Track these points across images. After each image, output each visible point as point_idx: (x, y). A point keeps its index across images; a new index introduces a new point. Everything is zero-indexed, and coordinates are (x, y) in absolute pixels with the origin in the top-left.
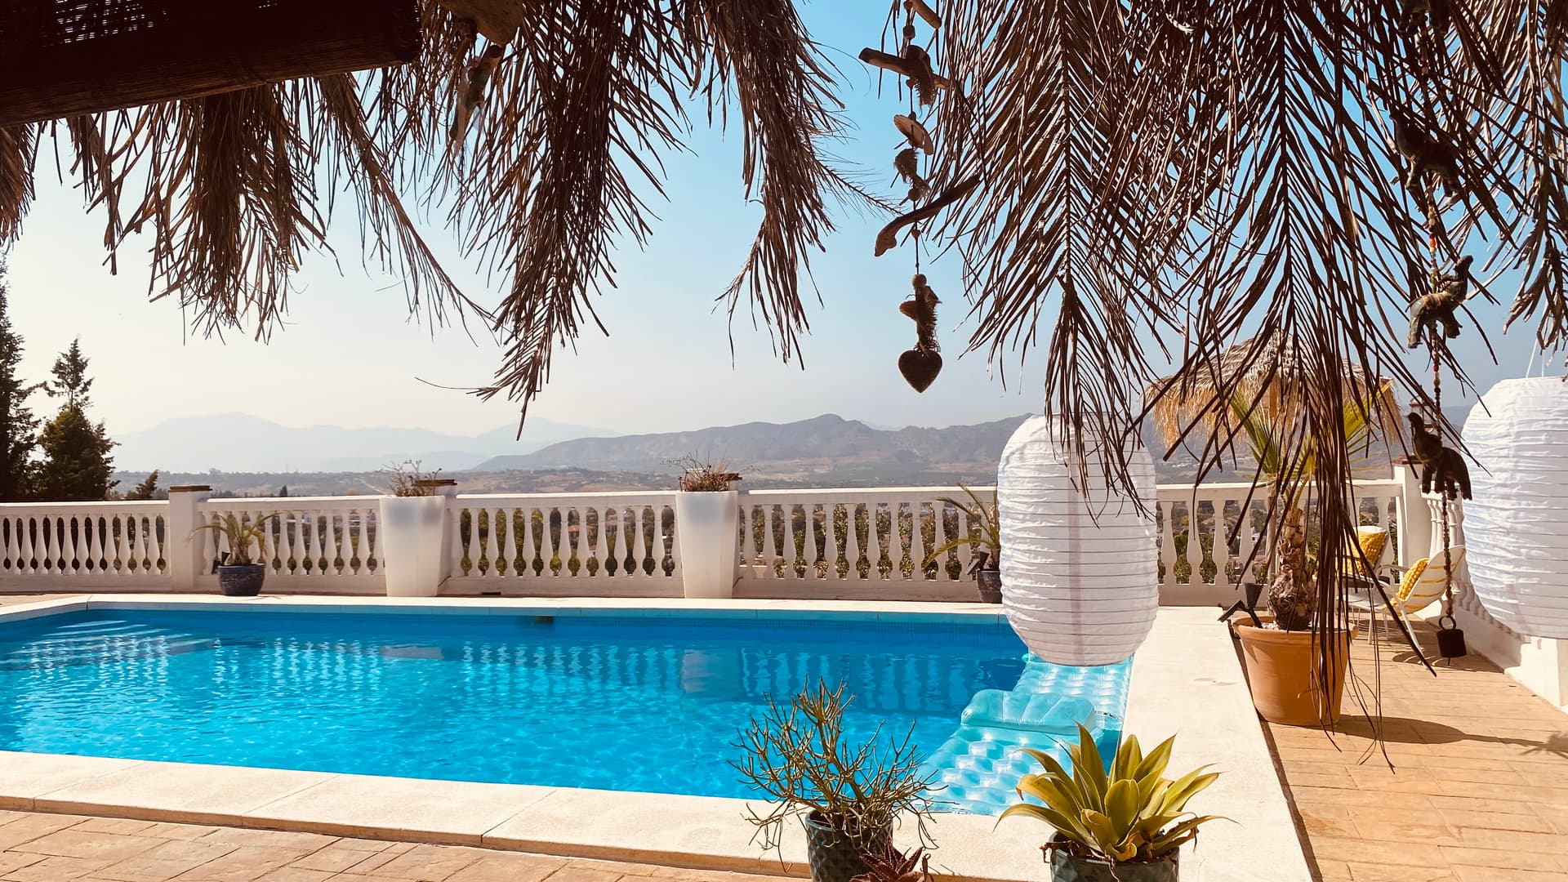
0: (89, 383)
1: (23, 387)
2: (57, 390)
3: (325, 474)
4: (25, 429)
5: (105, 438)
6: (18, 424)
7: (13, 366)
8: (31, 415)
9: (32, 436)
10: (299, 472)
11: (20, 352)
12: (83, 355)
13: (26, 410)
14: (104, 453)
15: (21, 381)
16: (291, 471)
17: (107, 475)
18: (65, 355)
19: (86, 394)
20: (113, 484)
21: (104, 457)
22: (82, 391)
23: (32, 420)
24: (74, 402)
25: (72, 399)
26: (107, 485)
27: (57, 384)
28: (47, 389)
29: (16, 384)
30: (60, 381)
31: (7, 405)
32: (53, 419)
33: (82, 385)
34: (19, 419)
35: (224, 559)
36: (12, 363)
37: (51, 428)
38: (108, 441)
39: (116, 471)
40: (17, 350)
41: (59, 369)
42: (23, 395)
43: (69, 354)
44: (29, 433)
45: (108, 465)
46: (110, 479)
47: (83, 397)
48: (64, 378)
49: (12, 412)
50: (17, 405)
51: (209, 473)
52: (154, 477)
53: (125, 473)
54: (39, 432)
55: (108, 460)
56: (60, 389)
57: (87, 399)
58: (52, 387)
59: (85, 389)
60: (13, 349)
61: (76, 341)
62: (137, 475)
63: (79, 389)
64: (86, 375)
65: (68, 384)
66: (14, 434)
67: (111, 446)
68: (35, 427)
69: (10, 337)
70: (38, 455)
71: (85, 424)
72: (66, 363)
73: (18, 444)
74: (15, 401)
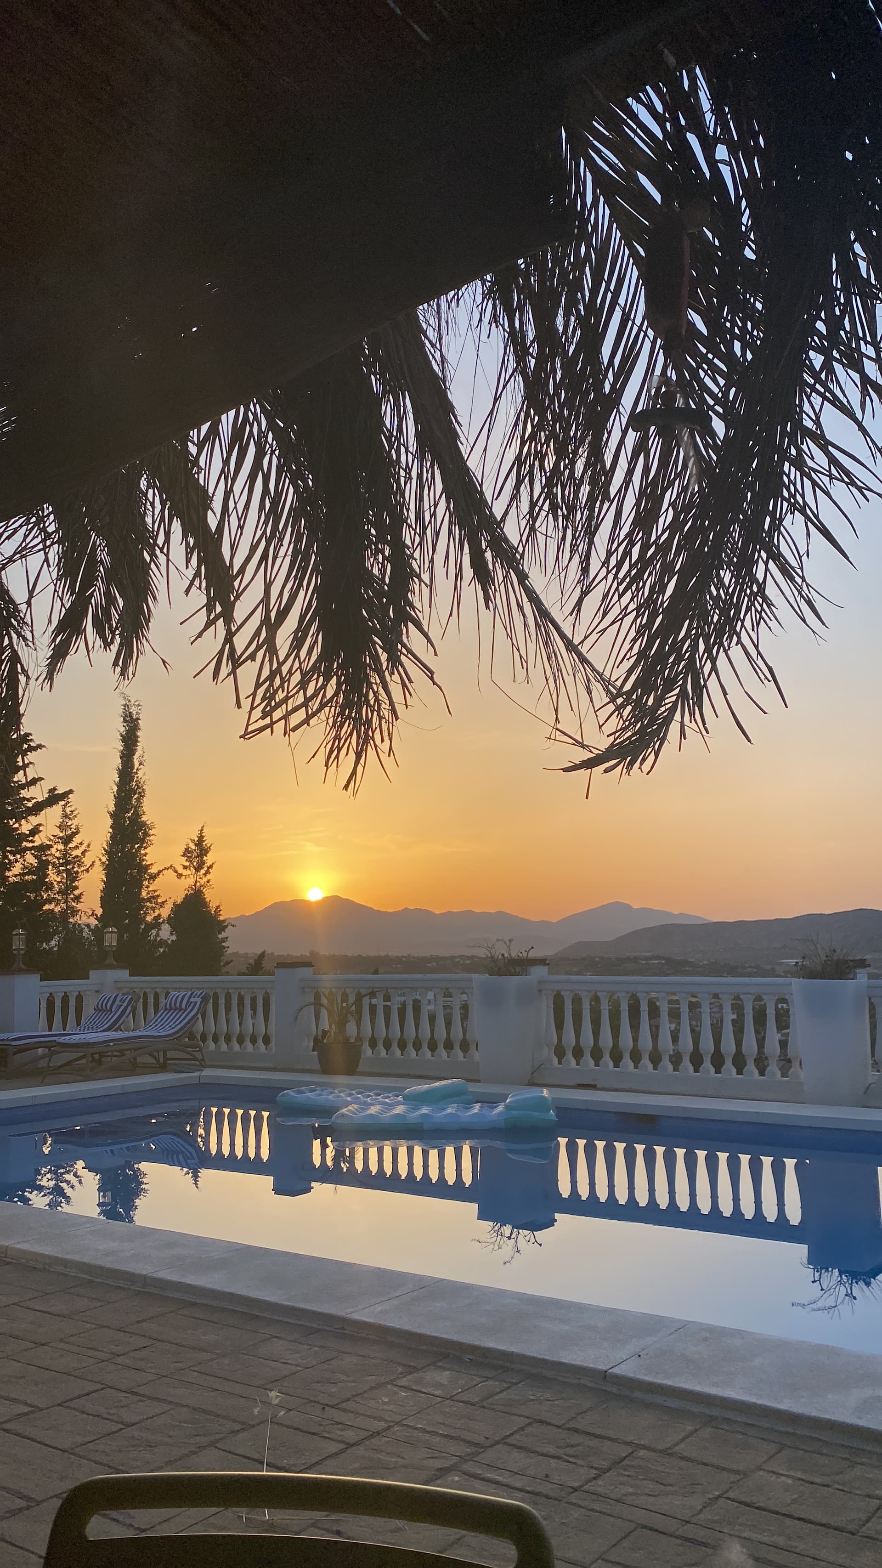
0: (211, 867)
1: (153, 870)
2: (185, 872)
3: (414, 957)
4: (153, 909)
5: (221, 918)
6: (148, 904)
7: (146, 851)
8: (158, 896)
9: (159, 915)
10: (390, 954)
11: (151, 838)
12: (207, 842)
13: (155, 891)
14: (220, 933)
15: (152, 864)
16: (383, 954)
17: (222, 954)
18: (193, 841)
19: (208, 877)
20: (227, 963)
21: (220, 936)
22: (205, 874)
23: (160, 901)
24: (198, 884)
25: (196, 882)
26: (222, 964)
27: (185, 867)
28: (176, 872)
29: (147, 867)
30: (187, 864)
31: (140, 887)
32: (179, 901)
33: (206, 869)
34: (149, 900)
35: (323, 1038)
36: (146, 848)
37: (177, 908)
38: (224, 921)
39: (229, 951)
40: (150, 836)
41: (187, 852)
42: (153, 877)
43: (196, 839)
44: (157, 912)
45: (223, 944)
46: (224, 959)
47: (205, 879)
48: (191, 861)
49: (144, 893)
50: (147, 887)
51: (308, 955)
52: (262, 956)
53: (236, 954)
54: (165, 912)
55: (225, 940)
56: (188, 872)
57: (208, 882)
58: (181, 870)
59: (207, 872)
60: (146, 834)
61: (203, 827)
62: (246, 956)
63: (203, 871)
64: (209, 859)
65: (194, 867)
66: (146, 914)
67: (226, 926)
68: (161, 907)
69: (144, 824)
70: (166, 933)
71: (205, 904)
72: (193, 847)
73: (147, 923)
74: (147, 883)
